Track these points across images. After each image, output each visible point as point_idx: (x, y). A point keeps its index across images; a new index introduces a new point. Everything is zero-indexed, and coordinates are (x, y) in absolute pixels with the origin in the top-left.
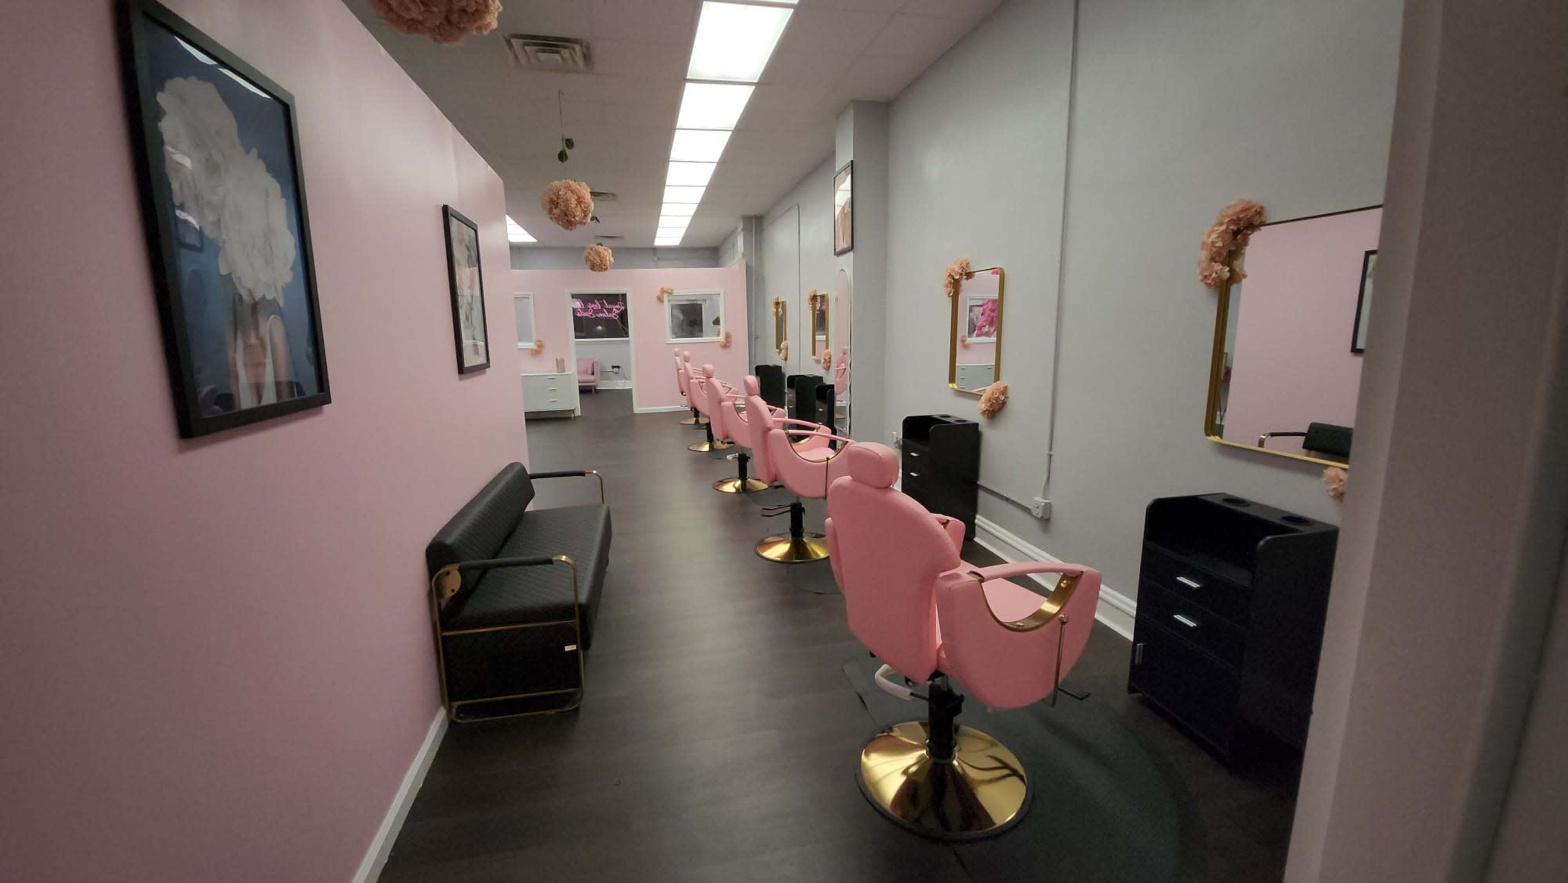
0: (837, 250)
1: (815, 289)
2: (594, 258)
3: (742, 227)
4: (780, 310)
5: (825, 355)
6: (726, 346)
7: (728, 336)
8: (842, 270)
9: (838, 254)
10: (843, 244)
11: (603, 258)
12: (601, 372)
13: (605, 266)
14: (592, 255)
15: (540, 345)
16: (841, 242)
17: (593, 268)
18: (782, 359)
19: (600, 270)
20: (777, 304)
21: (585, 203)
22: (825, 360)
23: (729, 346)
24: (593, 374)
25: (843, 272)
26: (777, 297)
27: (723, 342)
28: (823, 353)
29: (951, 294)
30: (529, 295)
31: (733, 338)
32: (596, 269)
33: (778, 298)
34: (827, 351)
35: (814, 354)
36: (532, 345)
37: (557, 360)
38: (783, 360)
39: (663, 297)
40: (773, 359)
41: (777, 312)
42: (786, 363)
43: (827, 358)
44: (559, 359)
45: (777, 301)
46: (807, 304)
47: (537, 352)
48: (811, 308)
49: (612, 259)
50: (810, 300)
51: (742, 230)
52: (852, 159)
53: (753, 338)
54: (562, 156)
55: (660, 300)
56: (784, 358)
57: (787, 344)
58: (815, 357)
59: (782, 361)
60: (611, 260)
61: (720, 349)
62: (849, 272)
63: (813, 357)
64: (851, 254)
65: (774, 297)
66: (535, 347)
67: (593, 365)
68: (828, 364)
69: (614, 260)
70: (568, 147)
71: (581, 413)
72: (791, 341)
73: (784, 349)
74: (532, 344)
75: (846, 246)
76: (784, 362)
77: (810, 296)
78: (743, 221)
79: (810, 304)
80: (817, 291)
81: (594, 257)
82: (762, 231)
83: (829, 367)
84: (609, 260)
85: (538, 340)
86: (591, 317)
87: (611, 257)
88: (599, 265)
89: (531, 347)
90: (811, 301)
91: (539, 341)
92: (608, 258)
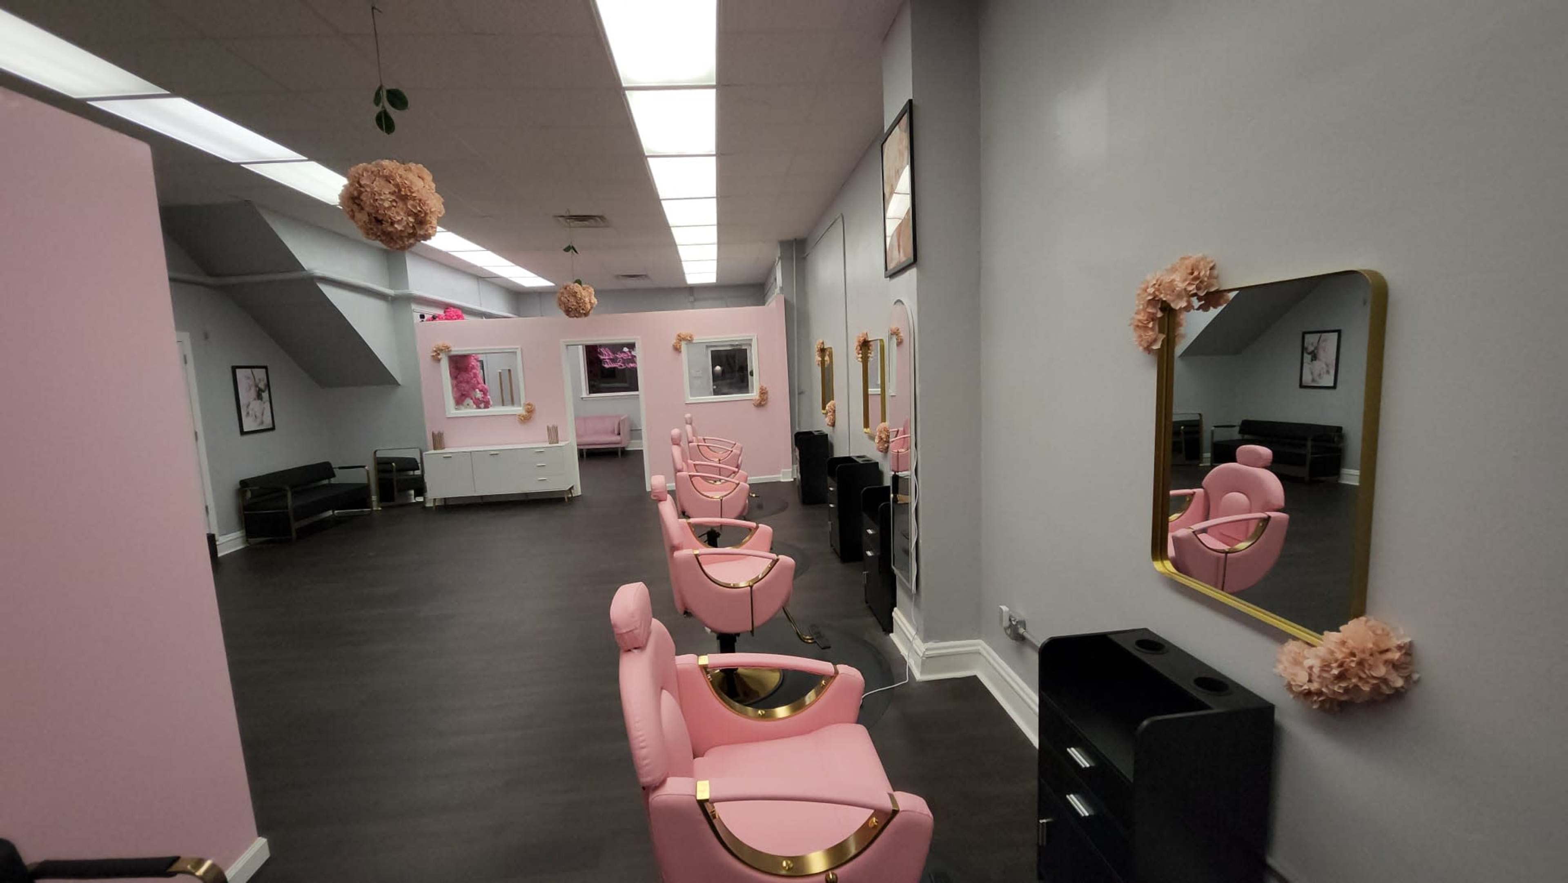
0: (891, 266)
1: (865, 332)
2: (569, 301)
3: (779, 255)
4: (827, 358)
5: (881, 432)
6: (761, 403)
7: (763, 393)
8: (899, 301)
9: (893, 275)
10: (899, 257)
11: (581, 299)
12: (632, 430)
13: (583, 309)
14: (566, 296)
15: (530, 411)
16: (896, 252)
17: (568, 312)
18: (828, 425)
19: (577, 315)
20: (822, 351)
21: (414, 199)
22: (881, 439)
23: (766, 404)
24: (619, 434)
25: (899, 306)
26: (821, 341)
27: (758, 400)
28: (877, 430)
29: (1157, 346)
30: (517, 348)
31: (771, 395)
32: (572, 314)
33: (823, 343)
34: (883, 425)
35: (866, 425)
36: (519, 410)
37: (548, 428)
38: (830, 426)
39: (680, 346)
40: (820, 424)
41: (823, 362)
42: (833, 430)
43: (883, 436)
44: (550, 426)
45: (822, 347)
46: (855, 352)
47: (527, 417)
48: (860, 360)
49: (594, 300)
50: (859, 348)
51: (780, 258)
52: (911, 98)
53: (796, 393)
54: (385, 123)
55: (677, 349)
56: (830, 424)
57: (834, 405)
58: (868, 430)
59: (828, 427)
60: (592, 301)
61: (754, 409)
62: (911, 305)
63: (865, 430)
64: (912, 273)
65: (818, 343)
66: (524, 413)
67: (619, 424)
68: (886, 445)
69: (598, 301)
70: (393, 105)
71: (582, 492)
72: (838, 401)
73: (830, 412)
74: (521, 408)
75: (903, 259)
76: (831, 428)
77: (859, 342)
78: (781, 246)
79: (859, 354)
80: (868, 335)
81: (568, 298)
82: (805, 258)
83: (888, 447)
84: (590, 302)
85: (526, 403)
86: (620, 368)
87: (593, 297)
88: (576, 309)
89: (518, 413)
90: (861, 349)
91: (529, 404)
92: (587, 300)
